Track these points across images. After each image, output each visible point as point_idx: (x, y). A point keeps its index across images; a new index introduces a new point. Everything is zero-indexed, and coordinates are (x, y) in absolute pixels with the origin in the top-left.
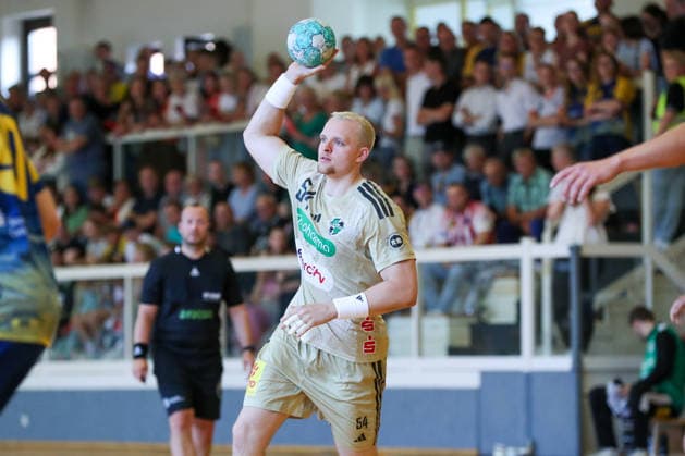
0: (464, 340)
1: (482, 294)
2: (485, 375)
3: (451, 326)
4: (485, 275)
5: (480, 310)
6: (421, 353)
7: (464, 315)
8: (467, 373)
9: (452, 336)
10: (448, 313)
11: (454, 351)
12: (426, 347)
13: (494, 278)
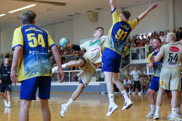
0: (98, 80)
1: (100, 74)
2: (100, 84)
3: (96, 78)
4: (100, 72)
5: (100, 76)
6: (93, 81)
7: (98, 77)
8: (98, 83)
9: (96, 79)
10: (96, 77)
11: (97, 81)
12: (94, 80)
13: (101, 73)
